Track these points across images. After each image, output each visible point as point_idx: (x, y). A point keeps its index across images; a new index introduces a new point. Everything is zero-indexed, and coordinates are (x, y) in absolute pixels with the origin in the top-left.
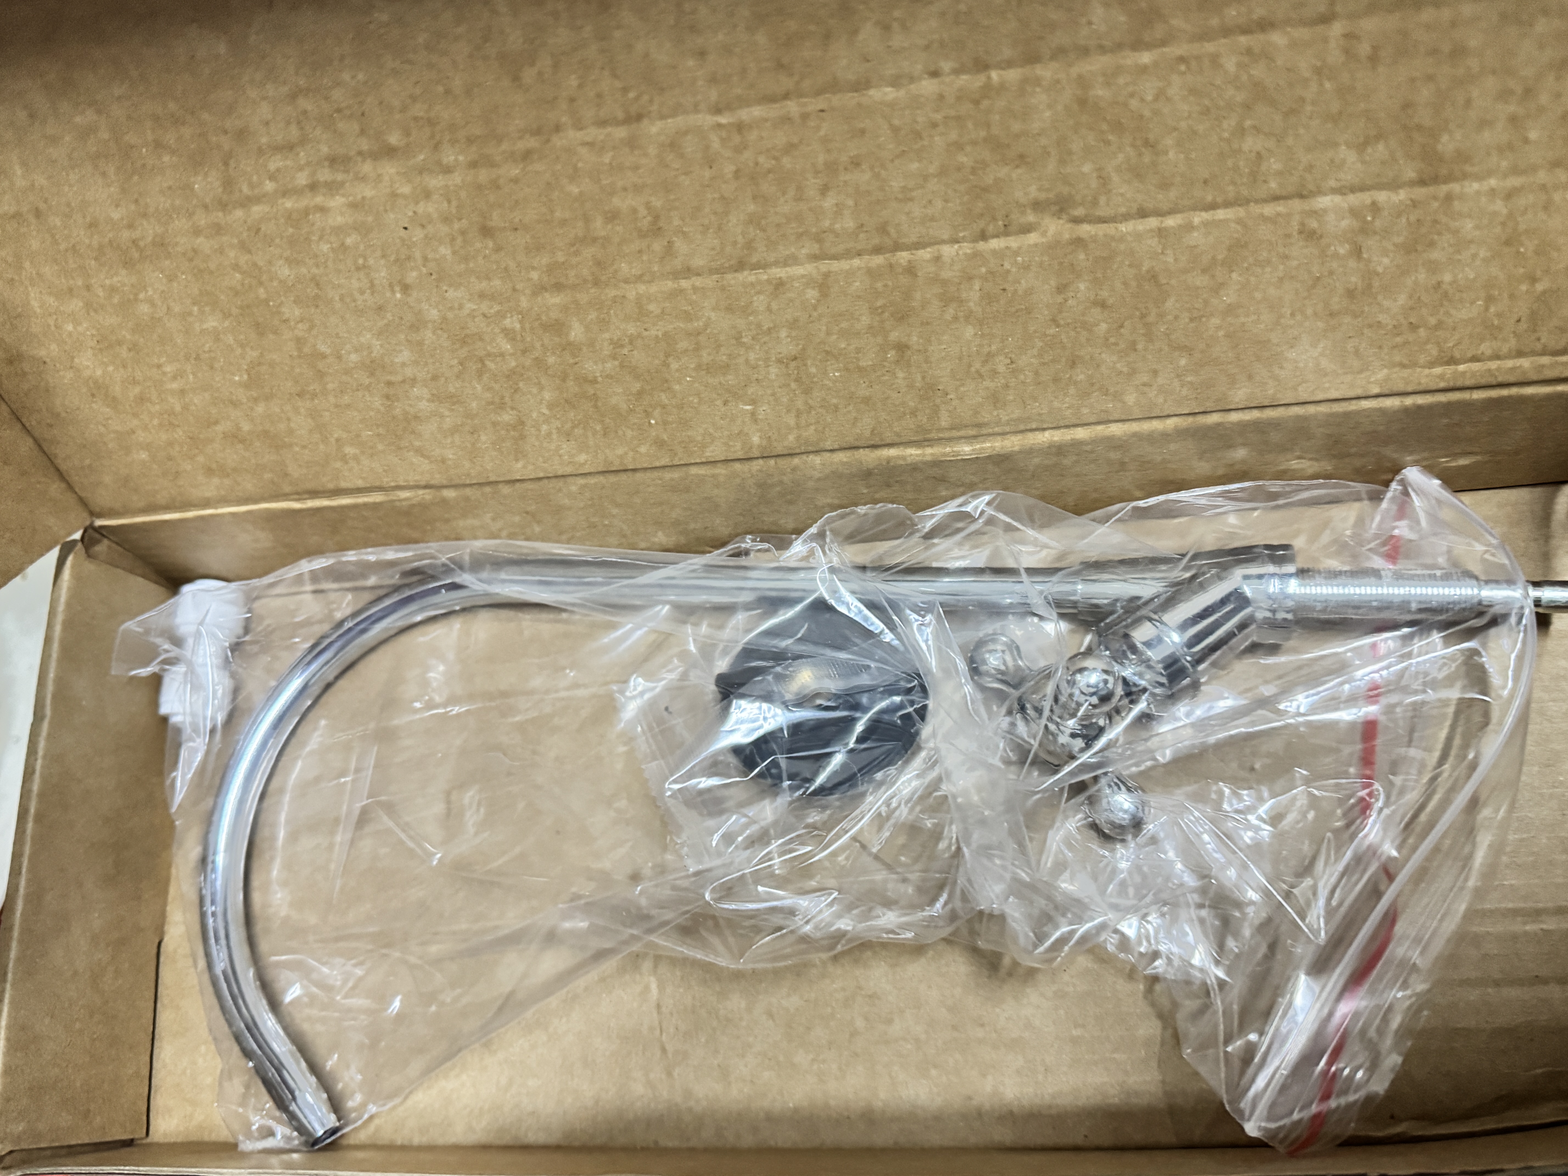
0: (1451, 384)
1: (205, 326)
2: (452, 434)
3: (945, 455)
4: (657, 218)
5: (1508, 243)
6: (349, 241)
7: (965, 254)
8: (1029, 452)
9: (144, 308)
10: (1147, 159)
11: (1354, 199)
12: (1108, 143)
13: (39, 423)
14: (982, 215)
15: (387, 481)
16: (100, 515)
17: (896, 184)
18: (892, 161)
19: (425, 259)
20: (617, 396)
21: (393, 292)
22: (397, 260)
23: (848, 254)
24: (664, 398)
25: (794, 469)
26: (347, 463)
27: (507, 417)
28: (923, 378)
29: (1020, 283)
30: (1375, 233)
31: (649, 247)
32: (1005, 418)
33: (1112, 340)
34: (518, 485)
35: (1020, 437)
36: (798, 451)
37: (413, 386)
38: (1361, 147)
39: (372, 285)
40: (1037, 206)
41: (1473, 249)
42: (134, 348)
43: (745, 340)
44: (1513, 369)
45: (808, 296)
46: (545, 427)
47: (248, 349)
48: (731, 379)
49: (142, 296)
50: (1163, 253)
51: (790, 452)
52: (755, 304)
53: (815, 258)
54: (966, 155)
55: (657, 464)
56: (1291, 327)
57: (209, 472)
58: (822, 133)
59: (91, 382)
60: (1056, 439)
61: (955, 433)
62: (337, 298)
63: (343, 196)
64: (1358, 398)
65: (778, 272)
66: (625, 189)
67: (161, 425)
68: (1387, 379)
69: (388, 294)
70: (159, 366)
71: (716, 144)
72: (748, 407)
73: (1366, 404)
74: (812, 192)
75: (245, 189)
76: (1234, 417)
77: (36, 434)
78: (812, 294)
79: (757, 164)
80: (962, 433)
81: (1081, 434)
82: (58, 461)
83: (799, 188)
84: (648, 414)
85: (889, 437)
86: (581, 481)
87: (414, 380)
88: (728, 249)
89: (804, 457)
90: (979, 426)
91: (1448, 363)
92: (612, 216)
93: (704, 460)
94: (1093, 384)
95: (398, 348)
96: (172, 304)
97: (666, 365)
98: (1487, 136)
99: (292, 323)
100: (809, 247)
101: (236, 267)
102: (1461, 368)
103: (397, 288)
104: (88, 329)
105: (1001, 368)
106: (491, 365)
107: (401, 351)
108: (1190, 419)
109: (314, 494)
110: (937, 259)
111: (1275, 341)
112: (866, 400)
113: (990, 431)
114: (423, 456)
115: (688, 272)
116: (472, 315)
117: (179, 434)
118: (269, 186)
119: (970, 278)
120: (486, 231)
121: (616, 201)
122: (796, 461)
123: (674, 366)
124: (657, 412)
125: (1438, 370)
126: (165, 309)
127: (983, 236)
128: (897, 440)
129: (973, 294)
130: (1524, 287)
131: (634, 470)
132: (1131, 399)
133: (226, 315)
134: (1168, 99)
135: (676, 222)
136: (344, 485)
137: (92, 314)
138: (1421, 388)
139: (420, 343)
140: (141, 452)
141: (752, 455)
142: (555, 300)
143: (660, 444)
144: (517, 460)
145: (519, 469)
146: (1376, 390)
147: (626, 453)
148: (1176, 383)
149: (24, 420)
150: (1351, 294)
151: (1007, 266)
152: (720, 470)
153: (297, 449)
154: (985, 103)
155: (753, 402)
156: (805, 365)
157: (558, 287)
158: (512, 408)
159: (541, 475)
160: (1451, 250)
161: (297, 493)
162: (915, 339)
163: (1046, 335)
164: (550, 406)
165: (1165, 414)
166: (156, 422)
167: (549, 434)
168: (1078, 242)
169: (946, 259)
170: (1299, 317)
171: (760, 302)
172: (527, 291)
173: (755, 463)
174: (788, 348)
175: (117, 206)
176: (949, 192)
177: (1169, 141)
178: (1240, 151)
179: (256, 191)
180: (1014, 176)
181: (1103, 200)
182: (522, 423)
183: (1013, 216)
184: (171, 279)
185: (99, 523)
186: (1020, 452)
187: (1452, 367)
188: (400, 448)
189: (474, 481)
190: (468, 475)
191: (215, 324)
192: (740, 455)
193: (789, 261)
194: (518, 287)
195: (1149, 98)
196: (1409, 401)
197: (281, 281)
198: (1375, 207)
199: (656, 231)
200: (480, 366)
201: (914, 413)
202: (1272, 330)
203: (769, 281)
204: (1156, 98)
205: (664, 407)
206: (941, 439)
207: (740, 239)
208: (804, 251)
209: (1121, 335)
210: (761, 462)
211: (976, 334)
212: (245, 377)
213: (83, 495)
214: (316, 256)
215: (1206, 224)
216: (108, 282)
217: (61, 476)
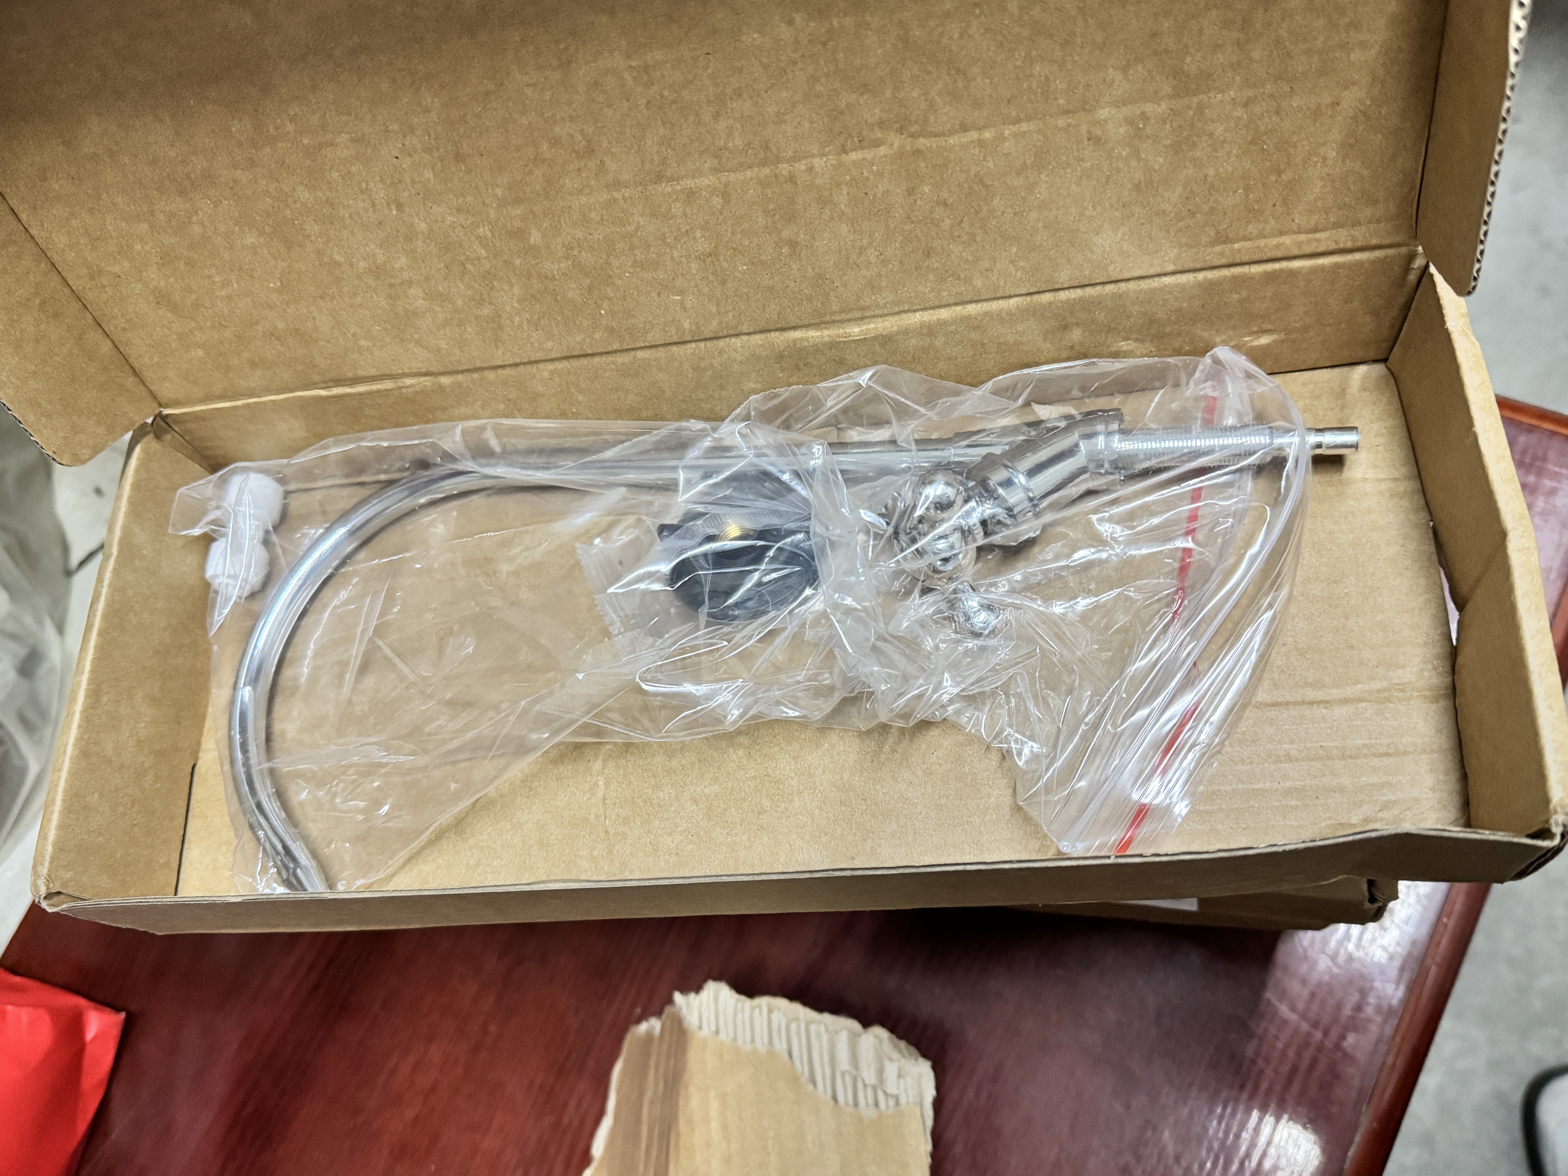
0: (1231, 261)
1: (245, 242)
2: (444, 327)
3: (839, 336)
4: (589, 142)
5: (1253, 142)
6: (353, 169)
7: (832, 165)
8: (906, 332)
9: (197, 229)
10: (960, 84)
11: (1127, 111)
12: (929, 73)
13: (116, 328)
14: (841, 132)
15: (395, 370)
16: (166, 406)
17: (772, 110)
18: (766, 91)
19: (414, 182)
20: (573, 291)
21: (390, 210)
22: (392, 183)
23: (741, 167)
24: (610, 292)
25: (721, 352)
26: (362, 354)
27: (486, 311)
28: (813, 269)
29: (877, 187)
30: (1148, 137)
31: (585, 165)
32: (882, 302)
33: (956, 233)
34: (500, 371)
35: (896, 318)
36: (721, 334)
37: (410, 287)
38: (1125, 69)
39: (374, 205)
40: (882, 124)
41: (1227, 147)
42: (189, 263)
43: (668, 240)
44: (1278, 246)
45: (714, 202)
46: (517, 319)
47: (280, 261)
48: (661, 275)
49: (194, 219)
50: (984, 160)
51: (715, 335)
52: (673, 210)
53: (716, 170)
54: (822, 86)
55: (610, 349)
56: (1095, 217)
57: (253, 365)
58: (710, 71)
59: (156, 291)
60: (925, 319)
61: (844, 316)
62: (347, 216)
63: (347, 133)
64: (1159, 275)
65: (689, 183)
66: (563, 119)
67: (214, 327)
68: (1178, 258)
69: (386, 212)
70: (210, 277)
71: (630, 82)
72: (678, 298)
73: (1167, 280)
74: (707, 118)
75: (272, 130)
76: (1063, 295)
77: (114, 338)
78: (717, 201)
79: (662, 96)
80: (850, 316)
81: (944, 314)
82: (131, 360)
83: (697, 115)
84: (599, 307)
85: (793, 320)
86: (551, 366)
87: (410, 283)
88: (647, 166)
89: (728, 340)
90: (863, 309)
91: (1225, 243)
92: (555, 142)
93: (647, 344)
94: (947, 271)
95: (396, 256)
96: (219, 225)
97: (609, 264)
98: (1220, 58)
99: (313, 238)
100: (709, 163)
101: (267, 193)
102: (1236, 246)
103: (393, 207)
104: (152, 248)
105: (873, 259)
106: (470, 267)
107: (399, 258)
108: (1028, 298)
109: (338, 382)
110: (811, 169)
111: (1083, 230)
112: (771, 289)
113: (872, 313)
114: (422, 346)
115: (617, 184)
116: (452, 226)
117: (228, 333)
118: (290, 127)
119: (838, 185)
120: (459, 157)
121: (557, 129)
122: (721, 343)
123: (615, 263)
124: (605, 304)
125: (1218, 249)
126: (213, 229)
127: (844, 150)
128: (800, 323)
129: (842, 199)
130: (1273, 178)
131: (592, 355)
132: (978, 283)
133: (261, 233)
134: (971, 37)
135: (605, 144)
136: (361, 373)
137: (156, 234)
138: (1207, 265)
139: (414, 251)
140: (199, 350)
141: (685, 339)
142: (517, 211)
143: (611, 331)
144: (497, 348)
145: (500, 356)
146: (1171, 268)
147: (584, 340)
148: (1012, 269)
149: (103, 326)
150: (1137, 187)
151: (866, 174)
152: (661, 353)
153: (323, 343)
154: (831, 44)
155: (681, 292)
156: (718, 260)
157: (518, 201)
158: (490, 304)
159: (518, 361)
160: (1210, 149)
161: (325, 382)
162: (802, 236)
163: (904, 231)
164: (520, 301)
165: (1008, 294)
166: (209, 324)
167: (521, 325)
168: (918, 153)
169: (818, 169)
170: (1099, 209)
171: (677, 209)
172: (495, 205)
173: (689, 346)
174: (702, 245)
175: (172, 146)
176: (813, 115)
177: (976, 70)
178: (1032, 75)
179: (280, 132)
180: (861, 101)
181: (932, 118)
182: (499, 316)
183: (865, 133)
184: (217, 203)
185: (166, 412)
186: (898, 333)
187: (1229, 246)
188: (403, 340)
189: (465, 368)
190: (459, 362)
191: (253, 240)
192: (675, 339)
193: (696, 173)
194: (486, 202)
195: (956, 36)
196: (1201, 276)
197: (302, 204)
198: (1144, 116)
199: (591, 151)
200: (462, 268)
201: (809, 299)
202: (1079, 220)
203: (682, 191)
204: (961, 37)
205: (610, 299)
206: (834, 322)
207: (656, 158)
208: (707, 166)
209: (962, 228)
210: (693, 345)
211: (849, 231)
212: (279, 284)
213: (153, 388)
214: (329, 182)
215: (1015, 135)
216: (167, 208)
217: (135, 372)
